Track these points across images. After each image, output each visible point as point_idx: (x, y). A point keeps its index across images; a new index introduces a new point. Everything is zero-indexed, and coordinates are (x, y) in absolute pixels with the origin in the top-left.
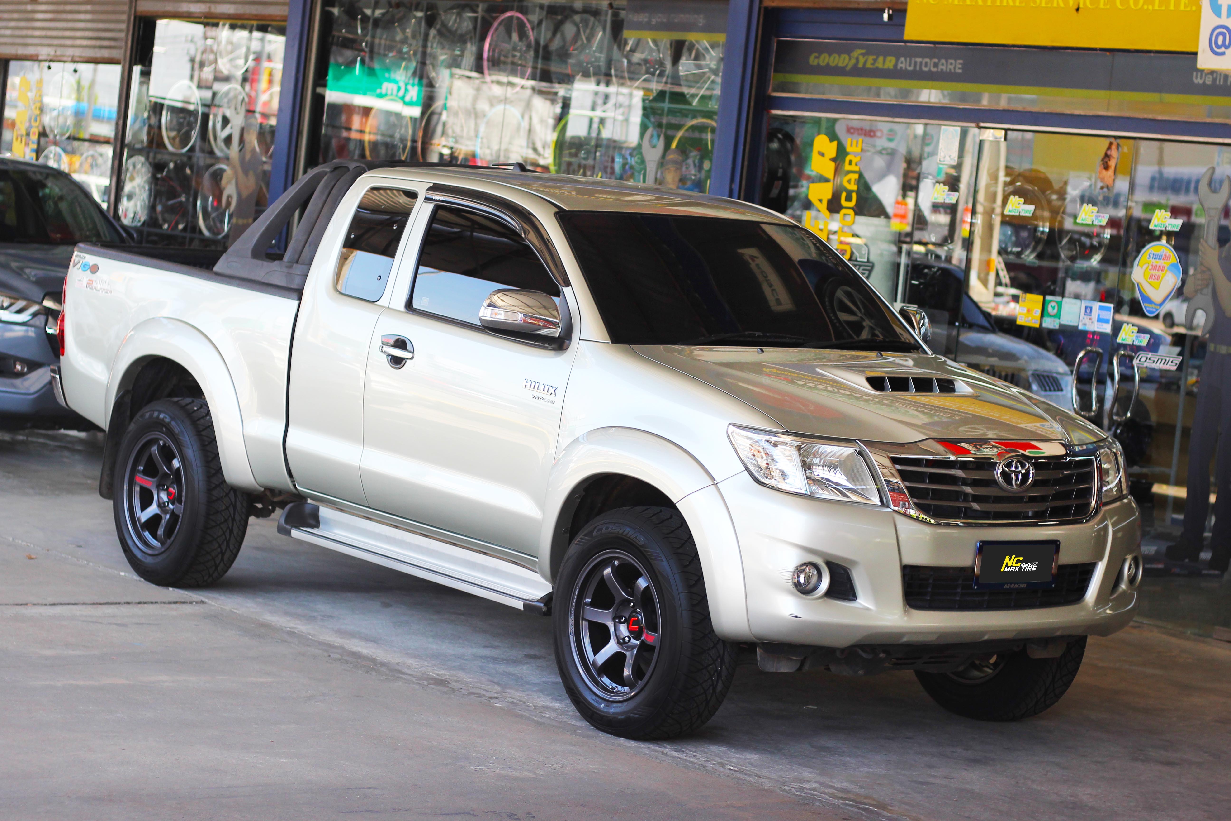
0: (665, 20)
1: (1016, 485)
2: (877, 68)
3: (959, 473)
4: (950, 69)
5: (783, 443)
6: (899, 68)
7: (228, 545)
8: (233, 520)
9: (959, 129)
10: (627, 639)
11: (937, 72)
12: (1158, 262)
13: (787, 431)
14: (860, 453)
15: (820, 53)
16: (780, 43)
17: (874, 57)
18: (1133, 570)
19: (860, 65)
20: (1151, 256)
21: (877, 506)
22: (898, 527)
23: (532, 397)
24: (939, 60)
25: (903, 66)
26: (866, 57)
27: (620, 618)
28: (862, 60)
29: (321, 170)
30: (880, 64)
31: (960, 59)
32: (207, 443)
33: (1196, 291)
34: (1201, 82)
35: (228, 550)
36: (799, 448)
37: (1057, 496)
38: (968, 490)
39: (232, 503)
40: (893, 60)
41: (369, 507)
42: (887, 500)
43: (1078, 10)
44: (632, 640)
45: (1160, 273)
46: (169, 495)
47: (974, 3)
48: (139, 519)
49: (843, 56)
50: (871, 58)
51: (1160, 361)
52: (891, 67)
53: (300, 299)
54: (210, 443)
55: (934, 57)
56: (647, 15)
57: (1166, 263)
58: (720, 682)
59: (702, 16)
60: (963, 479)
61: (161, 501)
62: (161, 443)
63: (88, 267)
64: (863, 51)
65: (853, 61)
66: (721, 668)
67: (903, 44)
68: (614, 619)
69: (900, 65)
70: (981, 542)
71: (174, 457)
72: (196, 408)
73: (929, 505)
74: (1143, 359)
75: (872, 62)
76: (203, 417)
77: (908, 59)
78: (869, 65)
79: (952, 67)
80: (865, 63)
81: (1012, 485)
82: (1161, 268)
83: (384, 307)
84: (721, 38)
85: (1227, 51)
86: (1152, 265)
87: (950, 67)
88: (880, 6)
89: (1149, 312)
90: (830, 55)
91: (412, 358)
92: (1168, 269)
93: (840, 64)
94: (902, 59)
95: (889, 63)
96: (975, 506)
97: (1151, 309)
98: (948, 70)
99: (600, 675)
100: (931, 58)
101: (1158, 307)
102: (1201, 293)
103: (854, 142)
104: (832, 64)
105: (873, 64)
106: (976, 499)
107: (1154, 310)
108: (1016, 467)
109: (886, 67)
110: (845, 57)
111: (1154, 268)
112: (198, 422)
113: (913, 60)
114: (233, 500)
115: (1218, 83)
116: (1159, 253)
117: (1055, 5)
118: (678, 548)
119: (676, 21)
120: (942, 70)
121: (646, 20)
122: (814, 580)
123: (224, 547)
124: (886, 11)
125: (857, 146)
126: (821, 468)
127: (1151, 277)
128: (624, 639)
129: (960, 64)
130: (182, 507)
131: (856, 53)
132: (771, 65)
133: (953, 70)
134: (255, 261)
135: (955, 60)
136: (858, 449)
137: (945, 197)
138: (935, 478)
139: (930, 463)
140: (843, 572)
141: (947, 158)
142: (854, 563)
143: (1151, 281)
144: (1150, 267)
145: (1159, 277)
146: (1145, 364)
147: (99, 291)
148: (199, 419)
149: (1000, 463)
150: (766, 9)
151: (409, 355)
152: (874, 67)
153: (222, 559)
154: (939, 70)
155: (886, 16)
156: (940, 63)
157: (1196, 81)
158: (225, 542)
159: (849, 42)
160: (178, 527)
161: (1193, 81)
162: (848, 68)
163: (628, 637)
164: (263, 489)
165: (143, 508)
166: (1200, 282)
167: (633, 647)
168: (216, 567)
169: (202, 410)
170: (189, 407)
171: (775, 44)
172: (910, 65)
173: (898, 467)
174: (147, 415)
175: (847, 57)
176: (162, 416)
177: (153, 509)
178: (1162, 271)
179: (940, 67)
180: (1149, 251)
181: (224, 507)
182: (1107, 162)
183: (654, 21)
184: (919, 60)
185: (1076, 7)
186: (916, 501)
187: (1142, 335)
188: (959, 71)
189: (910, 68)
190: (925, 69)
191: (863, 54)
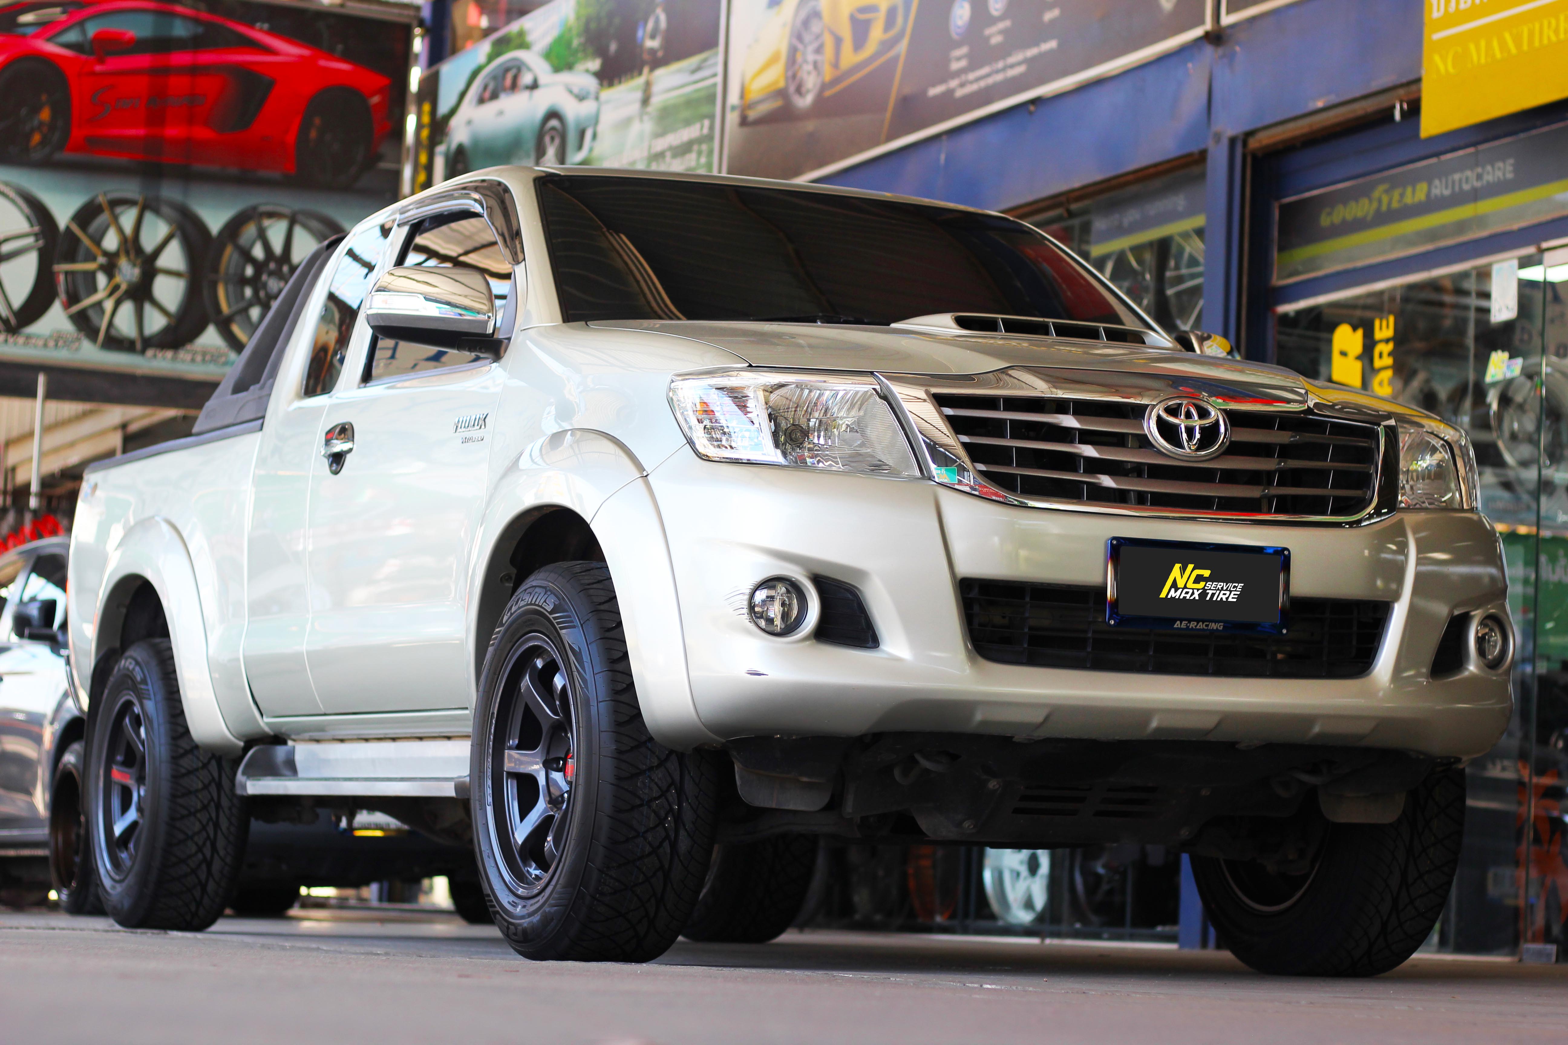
0: (1138, 217)
1: (1190, 446)
2: (1405, 205)
4: (1499, 178)
6: (1433, 196)
9: (1516, 262)
11: (1480, 186)
15: (1333, 207)
16: (1284, 208)
17: (1401, 190)
24: (1483, 167)
25: (1438, 191)
26: (1391, 194)
28: (1385, 199)
30: (1409, 199)
37: (1288, 478)
38: (1090, 451)
40: (1425, 186)
47: (1504, 55)
49: (1362, 201)
50: (1396, 194)
52: (1422, 198)
55: (1476, 166)
56: (1115, 216)
60: (1080, 431)
64: (1388, 185)
65: (1375, 205)
69: (1433, 192)
70: (1114, 540)
75: (1398, 198)
77: (1445, 180)
78: (1395, 205)
79: (1500, 173)
80: (1390, 203)
81: (1181, 446)
87: (1496, 173)
88: (1389, 103)
90: (1345, 206)
93: (1359, 215)
94: (1437, 182)
95: (1421, 192)
96: (1107, 480)
98: (1494, 179)
100: (1472, 169)
103: (1384, 323)
104: (1349, 218)
105: (1400, 201)
106: (1110, 468)
108: (1189, 415)
109: (1416, 200)
110: (1365, 202)
113: (1452, 178)
120: (1488, 182)
124: (1398, 106)
125: (1387, 328)
129: (1509, 165)
131: (1380, 192)
132: (1274, 243)
133: (1502, 178)
135: (1504, 161)
141: (1504, 312)
142: (864, 575)
149: (1154, 406)
150: (1252, 155)
152: (1401, 204)
154: (1484, 183)
155: (1398, 114)
156: (1486, 172)
159: (1370, 177)
162: (1369, 218)
171: (1277, 212)
172: (1446, 187)
173: (946, 410)
175: (1368, 202)
179: (1485, 178)
183: (1125, 221)
184: (1457, 176)
188: (1510, 176)
189: (1447, 192)
190: (1466, 187)
191: (1387, 191)
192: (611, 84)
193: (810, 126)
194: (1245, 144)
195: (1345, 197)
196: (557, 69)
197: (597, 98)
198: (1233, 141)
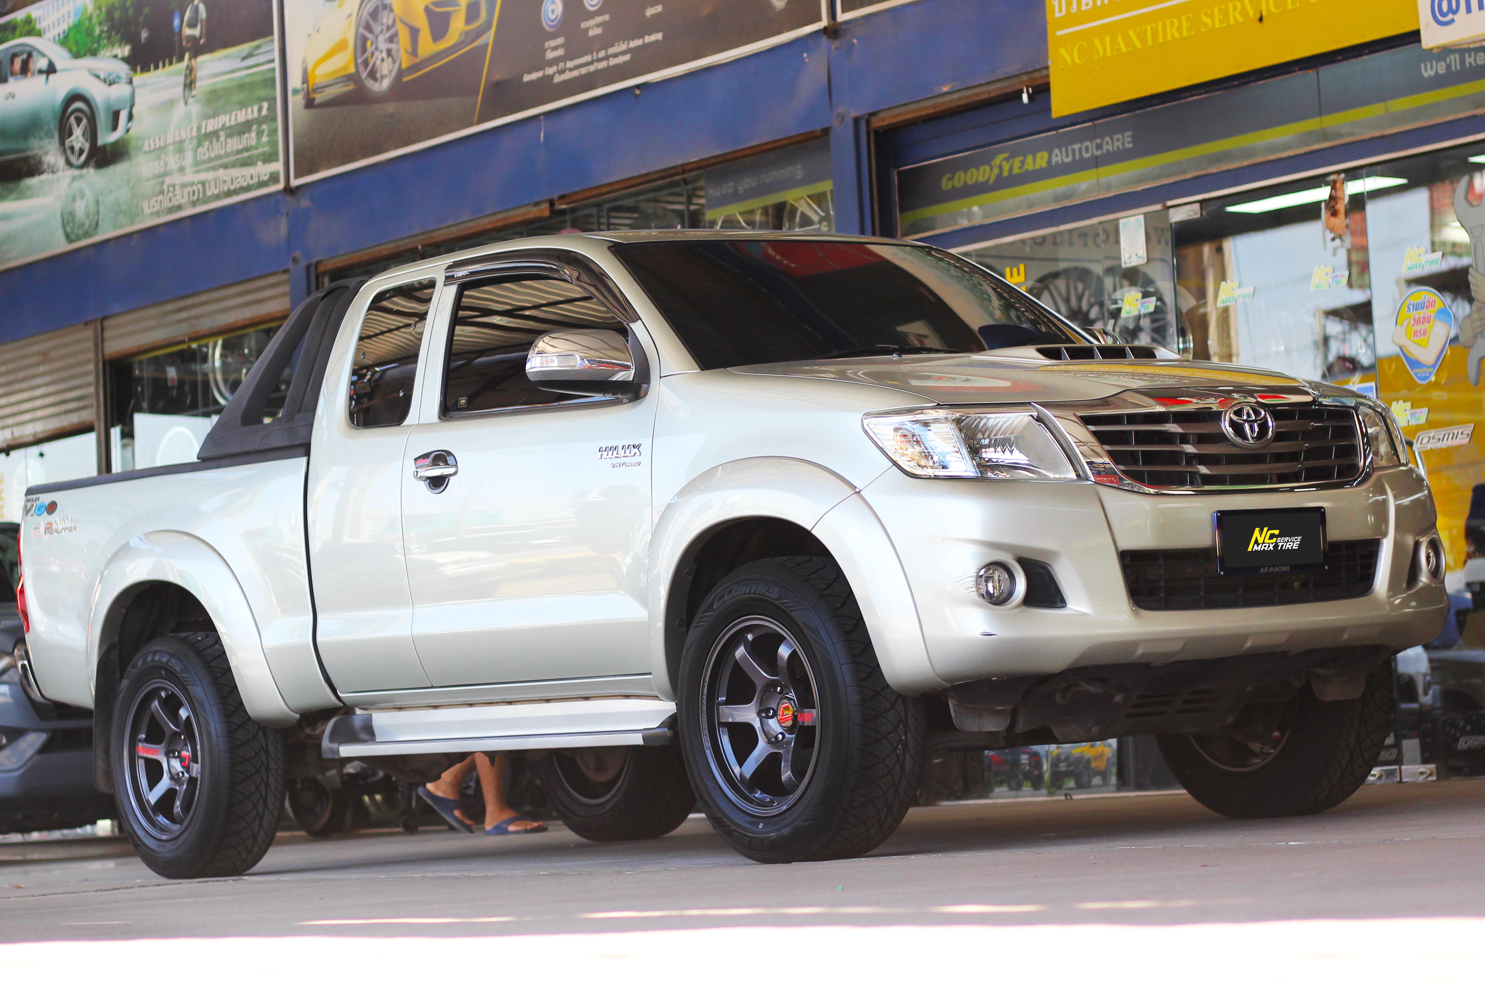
0: (754, 185)
1: (1252, 438)
2: (1027, 171)
3: (1173, 428)
4: (1118, 147)
5: (936, 420)
6: (1054, 163)
7: (265, 805)
8: (268, 769)
9: (1142, 217)
10: (780, 736)
11: (1102, 154)
12: (1420, 314)
13: (939, 404)
14: (1039, 419)
15: (953, 173)
16: (900, 174)
17: (1021, 158)
18: (1433, 560)
19: (1005, 173)
20: (1411, 307)
21: (1073, 480)
22: (1106, 505)
23: (611, 466)
24: (1102, 139)
25: (1059, 159)
26: (1011, 161)
27: (767, 710)
28: (1006, 167)
29: (315, 296)
30: (1029, 165)
31: (1127, 130)
32: (219, 675)
33: (1475, 336)
34: (1432, 73)
35: (266, 811)
36: (958, 421)
37: (1310, 454)
38: (1189, 449)
39: (262, 747)
40: (1045, 154)
41: (432, 687)
42: (1085, 472)
43: (1261, 19)
44: (787, 735)
45: (1426, 326)
46: (182, 760)
47: (1131, 49)
48: (148, 801)
49: (982, 168)
50: (1017, 162)
51: (1446, 437)
52: (1044, 165)
53: (308, 454)
54: (223, 674)
55: (1095, 138)
56: (731, 184)
57: (1431, 312)
58: (908, 757)
59: (799, 166)
60: (1180, 434)
61: (173, 771)
62: (163, 694)
63: (43, 509)
64: (1006, 155)
65: (996, 171)
66: (906, 736)
67: (1054, 132)
68: (759, 714)
69: (1054, 160)
70: (1218, 512)
71: (180, 705)
72: (200, 638)
73: (1142, 473)
74: (1425, 440)
75: (1020, 165)
76: (210, 646)
77: (1064, 150)
78: (1016, 171)
79: (1120, 144)
80: (1011, 169)
81: (1248, 440)
82: (1427, 320)
83: (412, 425)
84: (826, 186)
85: (1456, 17)
86: (1414, 319)
87: (1116, 144)
88: (1017, 87)
89: (1421, 379)
90: (966, 172)
91: (455, 473)
92: (1435, 318)
93: (981, 179)
94: (1057, 151)
95: (1041, 160)
96: (1203, 470)
97: (1423, 375)
98: (1115, 148)
99: (752, 791)
100: (1091, 140)
101: (1431, 370)
102: (1482, 337)
103: (1015, 270)
104: (970, 182)
105: (1021, 168)
106: (1203, 459)
107: (1428, 375)
108: (1249, 415)
109: (1037, 166)
110: (985, 168)
111: (1417, 321)
112: (204, 652)
113: (1070, 148)
114: (263, 743)
115: (1453, 69)
116: (1420, 301)
117: (1232, 22)
118: (824, 590)
119: (768, 181)
120: (1108, 150)
121: (731, 191)
122: (1005, 586)
123: (260, 808)
124: (1025, 90)
125: (1019, 274)
126: (992, 449)
127: (1415, 334)
128: (776, 737)
129: (1128, 137)
130: (199, 766)
131: (998, 160)
132: (895, 203)
133: (1121, 147)
134: (247, 428)
135: (1122, 133)
136: (1035, 414)
137: (1139, 307)
138: (1143, 438)
139: (1132, 419)
140: (1042, 571)
141: (1134, 257)
142: (1054, 554)
143: (1416, 339)
144: (1412, 322)
145: (1425, 331)
146: (1429, 447)
147: (61, 532)
148: (206, 649)
149: (1226, 412)
150: (876, 132)
151: (451, 470)
152: (1024, 170)
153: (261, 825)
154: (1104, 151)
155: (1025, 98)
156: (1105, 143)
157: (1426, 75)
158: (261, 800)
159: (987, 148)
160: (197, 792)
161: (1423, 76)
162: (991, 182)
163: (781, 733)
164: (298, 716)
165: (152, 785)
166: (1478, 324)
167: (789, 743)
168: (255, 837)
169: (208, 639)
170: (191, 638)
171: (896, 178)
172: (1067, 156)
173: (1092, 428)
174: (140, 663)
175: (987, 168)
176: (157, 658)
177: (165, 783)
178: (1429, 322)
179: (1105, 147)
180: (1407, 303)
181: (253, 754)
182: (1333, 207)
183: (741, 189)
184: (1076, 147)
185: (1258, 17)
186: (1122, 468)
187: (1419, 410)
188: (1129, 146)
189: (1068, 160)
190: (1086, 155)
191: (1007, 159)
192: (145, 69)
193: (390, 108)
194: (868, 122)
195: (965, 165)
196: (77, 56)
197: (131, 82)
198: (857, 121)
